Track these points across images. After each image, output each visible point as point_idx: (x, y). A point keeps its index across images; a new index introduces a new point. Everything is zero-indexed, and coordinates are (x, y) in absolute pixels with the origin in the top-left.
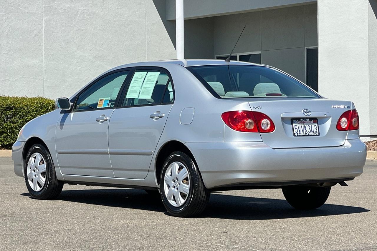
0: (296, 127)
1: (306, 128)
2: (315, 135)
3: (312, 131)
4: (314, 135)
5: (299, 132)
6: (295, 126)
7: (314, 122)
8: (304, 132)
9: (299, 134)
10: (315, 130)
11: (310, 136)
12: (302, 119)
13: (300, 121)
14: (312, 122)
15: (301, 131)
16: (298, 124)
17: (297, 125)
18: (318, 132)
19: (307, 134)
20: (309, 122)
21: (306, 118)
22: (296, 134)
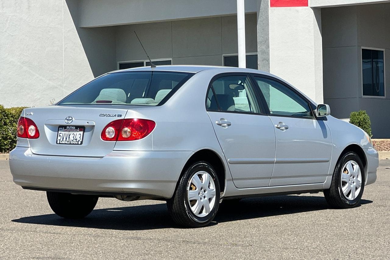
0: (61, 135)
1: (70, 136)
2: (77, 144)
3: (75, 140)
4: (75, 144)
5: (62, 140)
6: (60, 133)
7: (80, 131)
8: (67, 140)
9: (61, 142)
10: (78, 139)
11: (71, 144)
12: (68, 127)
13: (66, 129)
14: (78, 130)
15: (65, 139)
16: (64, 131)
17: (62, 132)
18: (81, 140)
19: (69, 142)
20: (75, 130)
21: (72, 126)
22: (58, 142)
